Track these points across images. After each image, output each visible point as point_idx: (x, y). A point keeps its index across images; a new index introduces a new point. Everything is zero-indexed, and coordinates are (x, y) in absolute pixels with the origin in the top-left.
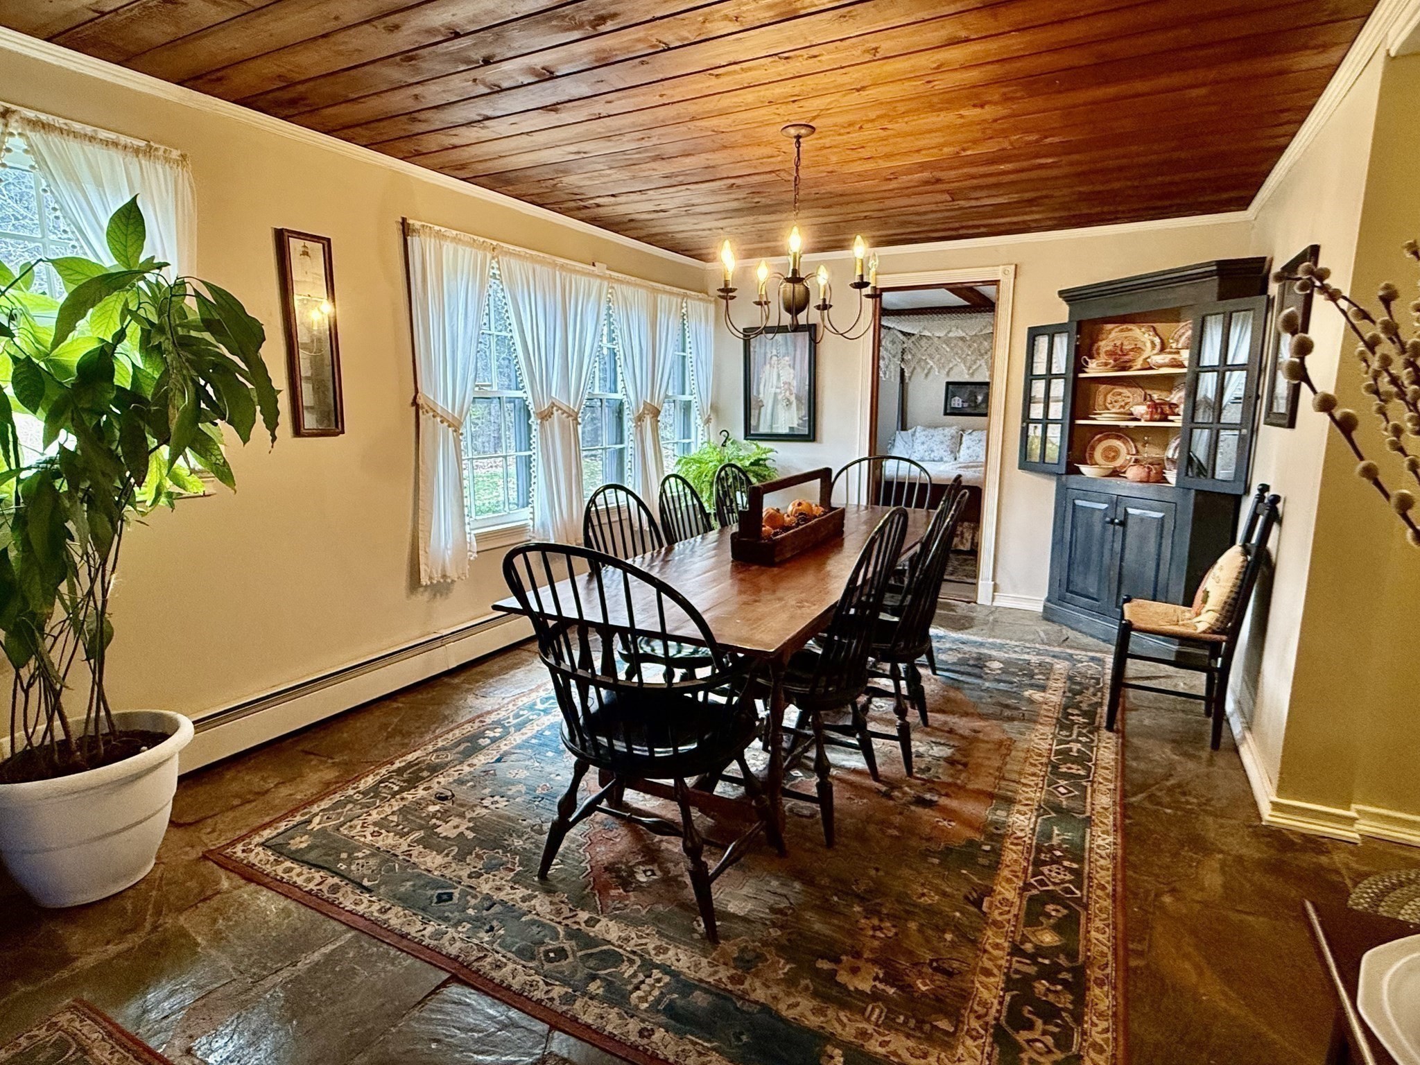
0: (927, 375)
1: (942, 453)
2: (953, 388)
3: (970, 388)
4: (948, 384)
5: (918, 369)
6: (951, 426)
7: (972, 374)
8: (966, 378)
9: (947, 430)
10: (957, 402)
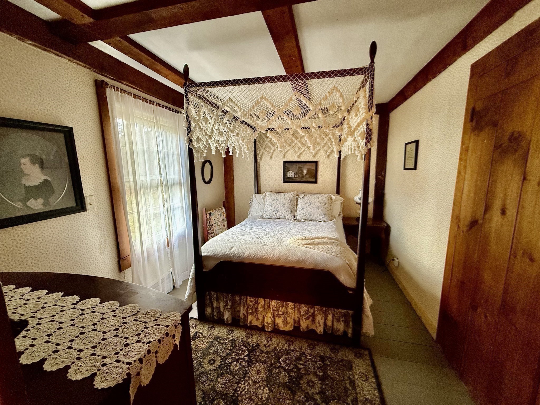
0: (271, 157)
1: (284, 213)
2: (287, 165)
3: (298, 165)
4: (285, 163)
5: (266, 153)
6: (289, 192)
7: (299, 156)
8: (295, 158)
9: (287, 195)
10: (291, 174)
